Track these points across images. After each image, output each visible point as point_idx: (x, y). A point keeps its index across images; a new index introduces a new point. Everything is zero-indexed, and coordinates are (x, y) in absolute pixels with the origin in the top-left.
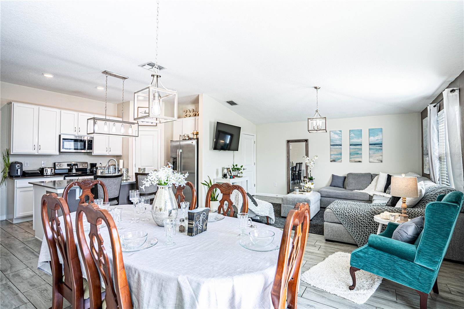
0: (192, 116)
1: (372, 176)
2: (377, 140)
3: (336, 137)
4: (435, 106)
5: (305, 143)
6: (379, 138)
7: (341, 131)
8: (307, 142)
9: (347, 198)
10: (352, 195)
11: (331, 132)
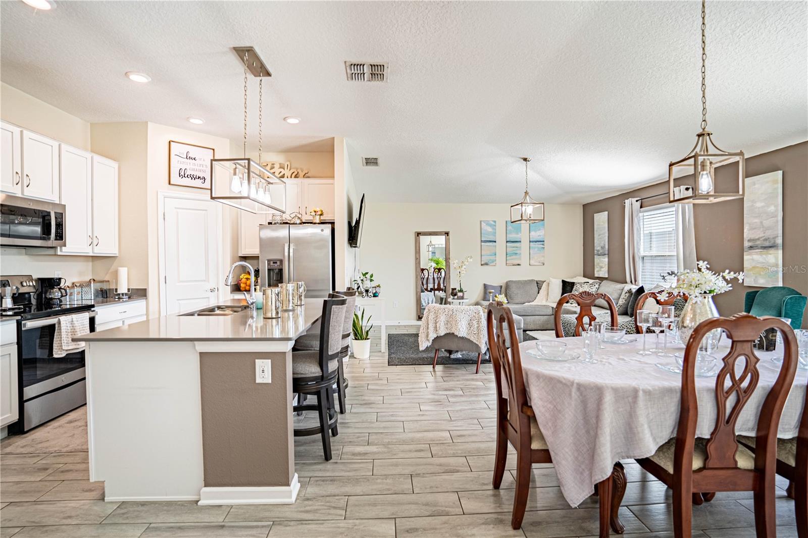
0: (289, 177)
1: (537, 283)
2: (538, 236)
3: (490, 229)
4: (637, 201)
5: (444, 236)
6: (541, 234)
7: (495, 222)
8: (448, 235)
9: (527, 314)
10: (533, 309)
11: (482, 222)
